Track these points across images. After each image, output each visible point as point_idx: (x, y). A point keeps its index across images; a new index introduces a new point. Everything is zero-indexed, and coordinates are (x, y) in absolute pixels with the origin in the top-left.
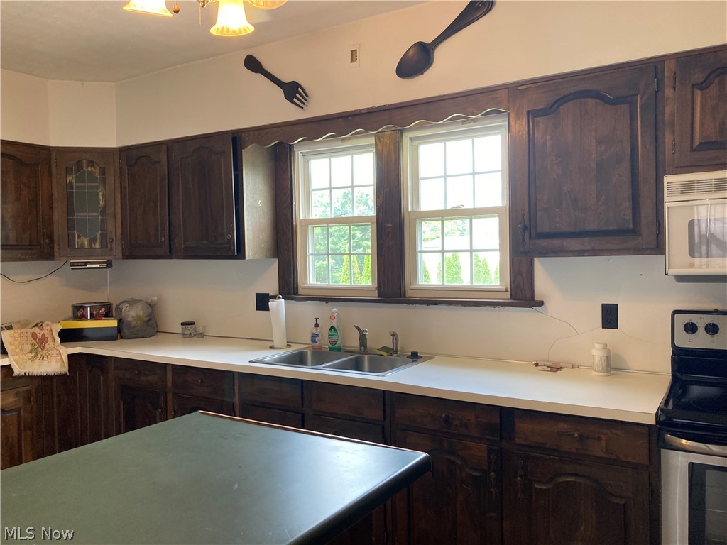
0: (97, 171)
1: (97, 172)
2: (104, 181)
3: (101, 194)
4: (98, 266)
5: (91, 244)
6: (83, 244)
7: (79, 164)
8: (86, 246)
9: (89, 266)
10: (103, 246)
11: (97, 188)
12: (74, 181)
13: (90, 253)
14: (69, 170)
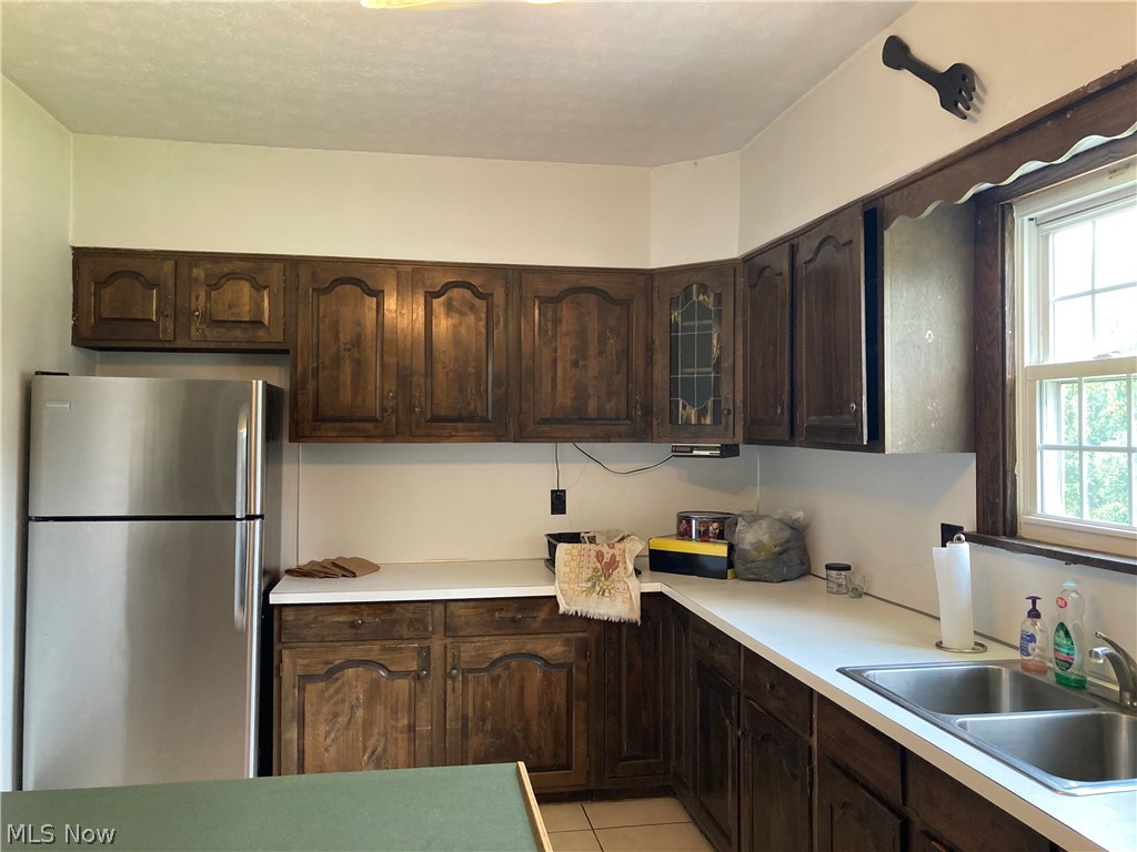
0: (712, 299)
1: (710, 301)
2: (719, 314)
3: (715, 336)
4: (707, 453)
5: (699, 420)
6: (689, 418)
7: (687, 291)
8: (693, 422)
9: (695, 453)
10: (716, 421)
11: (709, 327)
12: (679, 319)
13: (698, 432)
14: (673, 303)
